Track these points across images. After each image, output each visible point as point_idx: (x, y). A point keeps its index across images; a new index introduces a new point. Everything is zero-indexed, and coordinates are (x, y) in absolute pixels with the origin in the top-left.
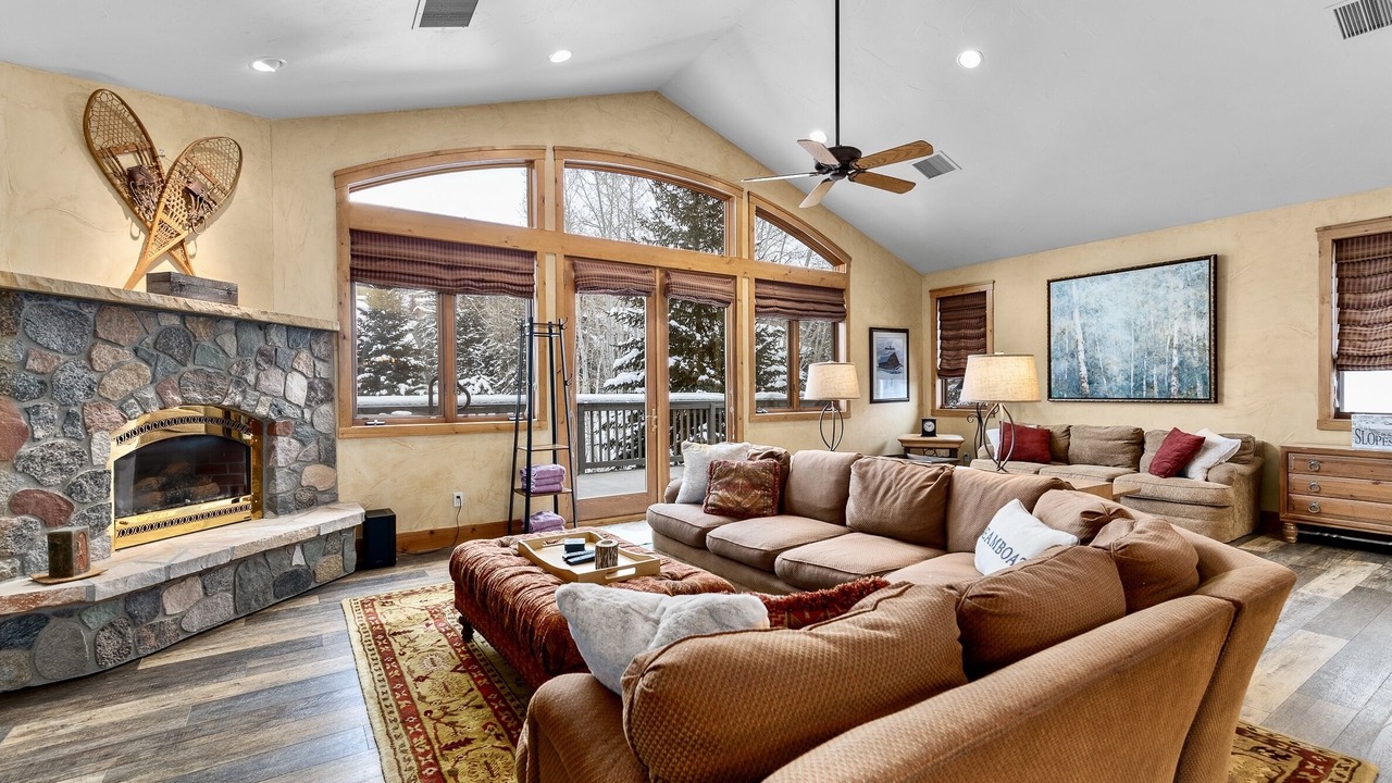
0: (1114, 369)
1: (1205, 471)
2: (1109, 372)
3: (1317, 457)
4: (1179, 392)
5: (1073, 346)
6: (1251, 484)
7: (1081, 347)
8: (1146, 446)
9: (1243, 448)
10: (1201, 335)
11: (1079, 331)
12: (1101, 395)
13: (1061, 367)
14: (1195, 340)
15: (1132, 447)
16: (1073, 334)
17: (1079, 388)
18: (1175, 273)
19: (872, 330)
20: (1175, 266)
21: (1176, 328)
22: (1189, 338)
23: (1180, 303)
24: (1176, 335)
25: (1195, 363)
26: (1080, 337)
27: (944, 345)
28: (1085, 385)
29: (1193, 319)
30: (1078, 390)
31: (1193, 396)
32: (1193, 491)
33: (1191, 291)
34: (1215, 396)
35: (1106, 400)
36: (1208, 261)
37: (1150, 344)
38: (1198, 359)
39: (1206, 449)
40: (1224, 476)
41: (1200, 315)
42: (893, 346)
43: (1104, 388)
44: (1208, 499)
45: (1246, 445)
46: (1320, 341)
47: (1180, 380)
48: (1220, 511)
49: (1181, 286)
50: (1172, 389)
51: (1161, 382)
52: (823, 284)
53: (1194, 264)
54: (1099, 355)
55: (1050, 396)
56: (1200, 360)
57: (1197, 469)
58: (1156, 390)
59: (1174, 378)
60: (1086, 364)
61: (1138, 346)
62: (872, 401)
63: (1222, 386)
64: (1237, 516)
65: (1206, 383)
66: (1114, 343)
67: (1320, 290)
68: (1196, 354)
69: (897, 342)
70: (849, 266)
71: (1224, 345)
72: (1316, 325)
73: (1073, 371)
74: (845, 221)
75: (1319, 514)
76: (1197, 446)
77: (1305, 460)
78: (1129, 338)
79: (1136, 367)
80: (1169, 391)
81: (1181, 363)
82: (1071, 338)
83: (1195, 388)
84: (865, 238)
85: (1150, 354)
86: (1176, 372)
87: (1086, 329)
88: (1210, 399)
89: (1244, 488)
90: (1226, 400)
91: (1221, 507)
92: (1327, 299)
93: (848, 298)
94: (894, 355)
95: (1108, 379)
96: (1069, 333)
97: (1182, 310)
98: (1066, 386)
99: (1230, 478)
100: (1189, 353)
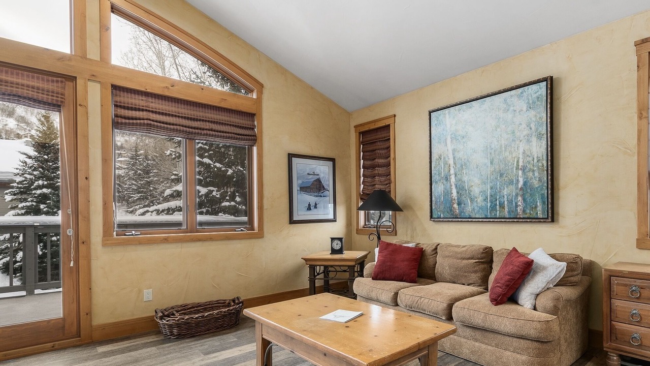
0: (476, 191)
1: (533, 297)
2: (472, 193)
3: (639, 282)
4: (524, 211)
5: (447, 170)
6: (579, 306)
7: (452, 171)
8: (494, 266)
9: (569, 269)
10: (540, 155)
11: (451, 157)
12: (467, 215)
13: (439, 189)
14: (535, 160)
15: (482, 266)
16: (447, 159)
17: (451, 209)
18: (520, 96)
19: (291, 156)
20: (520, 90)
21: (521, 151)
22: (531, 159)
23: (524, 126)
24: (521, 156)
25: (536, 183)
26: (451, 162)
27: (366, 173)
28: (456, 206)
29: (534, 139)
30: (451, 210)
31: (534, 216)
32: (519, 323)
33: (532, 113)
34: (552, 216)
35: (470, 219)
36: (545, 83)
37: (502, 166)
38: (538, 179)
39: (535, 273)
40: (550, 304)
41: (539, 137)
42: (317, 172)
43: (469, 209)
44: (533, 333)
45: (574, 265)
46: (638, 159)
47: (524, 200)
48: (545, 346)
49: (525, 109)
50: (519, 209)
51: (510, 202)
52: (223, 105)
53: (534, 87)
54: (465, 179)
55: (431, 217)
56: (540, 180)
57: (526, 295)
58: (506, 210)
59: (520, 198)
60: (456, 187)
61: (492, 169)
62: (292, 222)
63: (558, 204)
64: (564, 348)
65: (544, 203)
66: (475, 167)
67: (639, 105)
68: (536, 174)
69: (323, 170)
70: (260, 93)
71: (559, 165)
72: (635, 141)
73: (447, 193)
74: (254, 49)
75: (640, 346)
76: (526, 269)
77: (626, 285)
78: (486, 161)
79: (491, 188)
80: (517, 210)
81: (525, 183)
82: (446, 163)
83: (536, 207)
84: (281, 71)
85: (501, 175)
86: (521, 193)
87: (456, 154)
88: (547, 218)
89: (571, 314)
90: (561, 218)
91: (546, 342)
92: (645, 114)
93: (260, 123)
94: (319, 181)
95: (472, 200)
96: (444, 158)
97: (525, 133)
98: (442, 207)
99: (555, 306)
100: (531, 174)
